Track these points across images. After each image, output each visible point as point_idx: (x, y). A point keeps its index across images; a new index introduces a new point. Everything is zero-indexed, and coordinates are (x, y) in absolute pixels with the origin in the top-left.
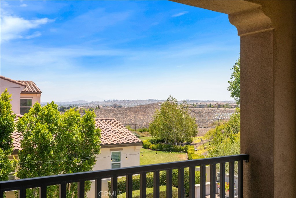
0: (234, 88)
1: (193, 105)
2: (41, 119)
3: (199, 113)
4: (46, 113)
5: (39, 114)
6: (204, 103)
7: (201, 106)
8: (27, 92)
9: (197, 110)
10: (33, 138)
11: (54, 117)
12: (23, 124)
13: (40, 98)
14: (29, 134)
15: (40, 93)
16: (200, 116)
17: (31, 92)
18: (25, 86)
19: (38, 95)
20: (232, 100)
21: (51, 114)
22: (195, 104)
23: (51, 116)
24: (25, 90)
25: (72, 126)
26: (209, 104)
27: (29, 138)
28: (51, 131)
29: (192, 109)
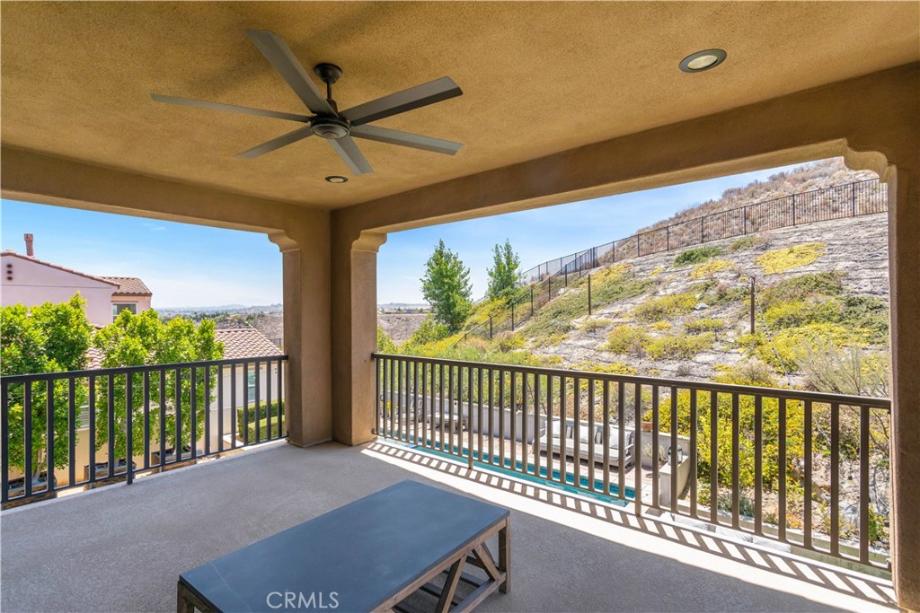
0: (429, 289)
1: (399, 310)
2: (132, 332)
3: (407, 320)
4: (139, 323)
5: (129, 325)
6: (414, 308)
7: (409, 311)
8: (122, 294)
9: (404, 316)
10: (119, 356)
11: (151, 328)
12: (104, 339)
13: (149, 302)
14: (113, 352)
15: (150, 294)
16: (408, 325)
17: (134, 294)
18: (119, 286)
19: (146, 298)
20: (426, 304)
21: (147, 324)
22: (402, 308)
23: (147, 327)
24: (118, 291)
25: (179, 339)
26: (419, 308)
27: (113, 356)
28: (148, 347)
29: (397, 315)
